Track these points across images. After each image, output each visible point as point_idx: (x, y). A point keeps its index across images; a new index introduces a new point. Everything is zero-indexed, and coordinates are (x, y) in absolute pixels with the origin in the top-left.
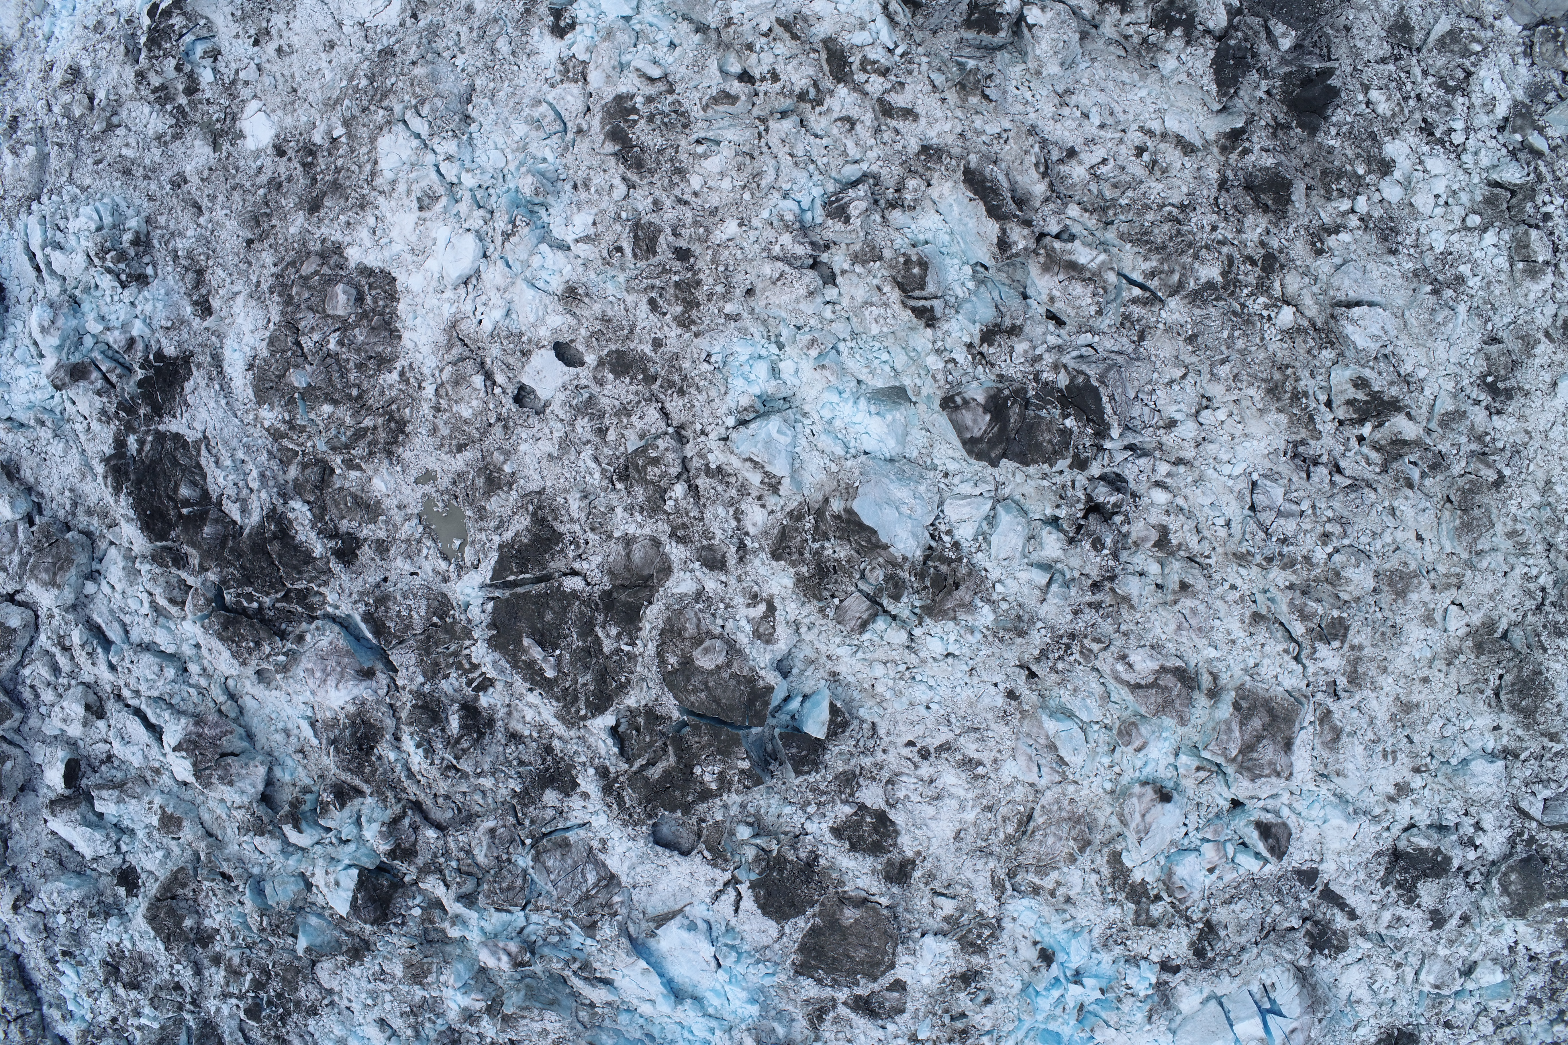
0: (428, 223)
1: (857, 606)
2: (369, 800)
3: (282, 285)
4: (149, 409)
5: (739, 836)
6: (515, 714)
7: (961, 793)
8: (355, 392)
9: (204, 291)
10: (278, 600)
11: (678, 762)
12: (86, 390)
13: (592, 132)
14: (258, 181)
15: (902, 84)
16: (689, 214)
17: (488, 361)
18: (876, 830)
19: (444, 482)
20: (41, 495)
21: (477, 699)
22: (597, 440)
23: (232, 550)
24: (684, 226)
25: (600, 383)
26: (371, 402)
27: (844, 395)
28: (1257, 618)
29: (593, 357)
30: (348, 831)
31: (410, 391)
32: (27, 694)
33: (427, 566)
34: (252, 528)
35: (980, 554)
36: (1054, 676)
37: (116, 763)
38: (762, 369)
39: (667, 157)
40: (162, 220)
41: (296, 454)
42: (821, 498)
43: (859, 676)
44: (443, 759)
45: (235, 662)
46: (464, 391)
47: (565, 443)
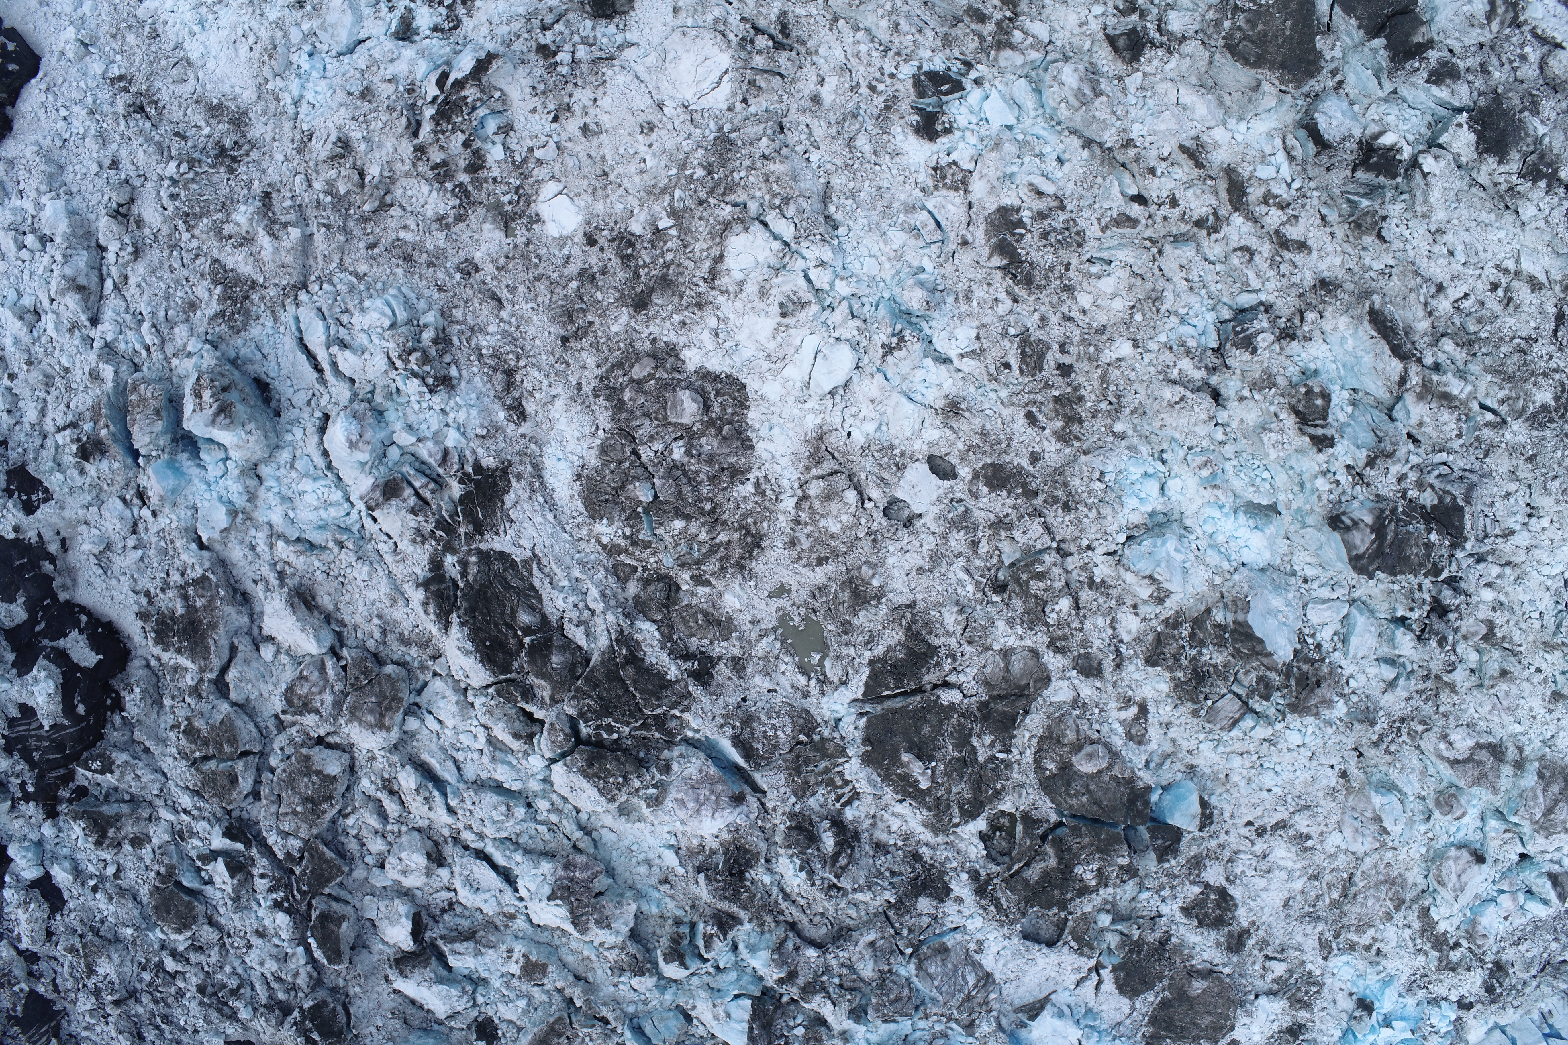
0: (792, 331)
1: (1229, 706)
2: (747, 926)
3: (608, 388)
4: (470, 527)
5: (1100, 924)
6: (880, 825)
7: (1289, 864)
8: (708, 507)
9: (516, 394)
10: (636, 729)
11: (1059, 863)
12: (399, 509)
13: (977, 244)
14: (566, 272)
15: (1296, 217)
16: (1077, 332)
17: (863, 476)
18: (1218, 905)
19: (803, 595)
20: (342, 623)
21: (840, 812)
22: (969, 553)
23: (588, 680)
24: (1071, 343)
25: (975, 496)
26: (725, 516)
27: (1225, 510)
28: (1557, 696)
29: (967, 470)
30: (725, 959)
31: (768, 504)
32: (353, 846)
33: (785, 682)
34: (603, 654)
35: (1337, 654)
36: (1388, 758)
37: (458, 909)
38: (1152, 487)
39: (1057, 274)
40: (458, 314)
41: (635, 569)
42: (1203, 608)
43: (1216, 767)
44: (822, 879)
45: (603, 799)
46: (834, 506)
47: (936, 557)
